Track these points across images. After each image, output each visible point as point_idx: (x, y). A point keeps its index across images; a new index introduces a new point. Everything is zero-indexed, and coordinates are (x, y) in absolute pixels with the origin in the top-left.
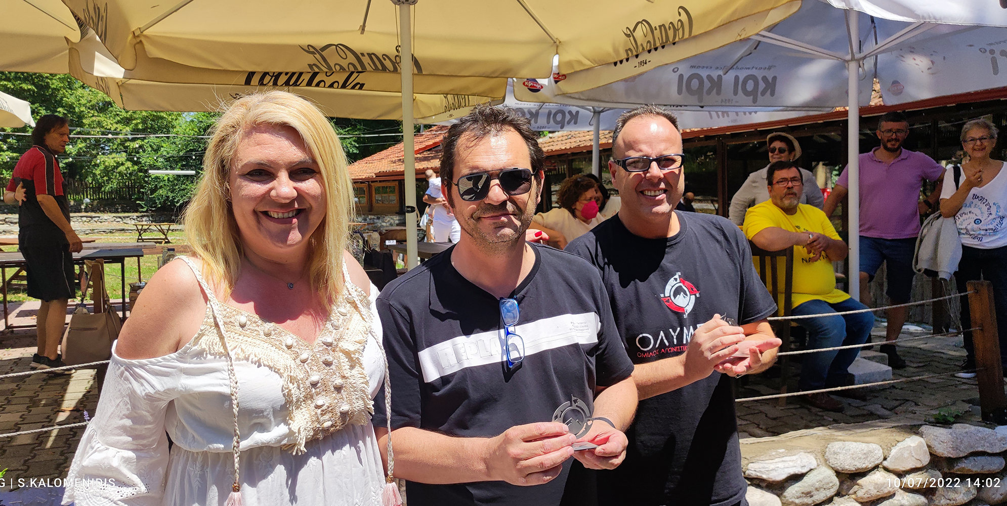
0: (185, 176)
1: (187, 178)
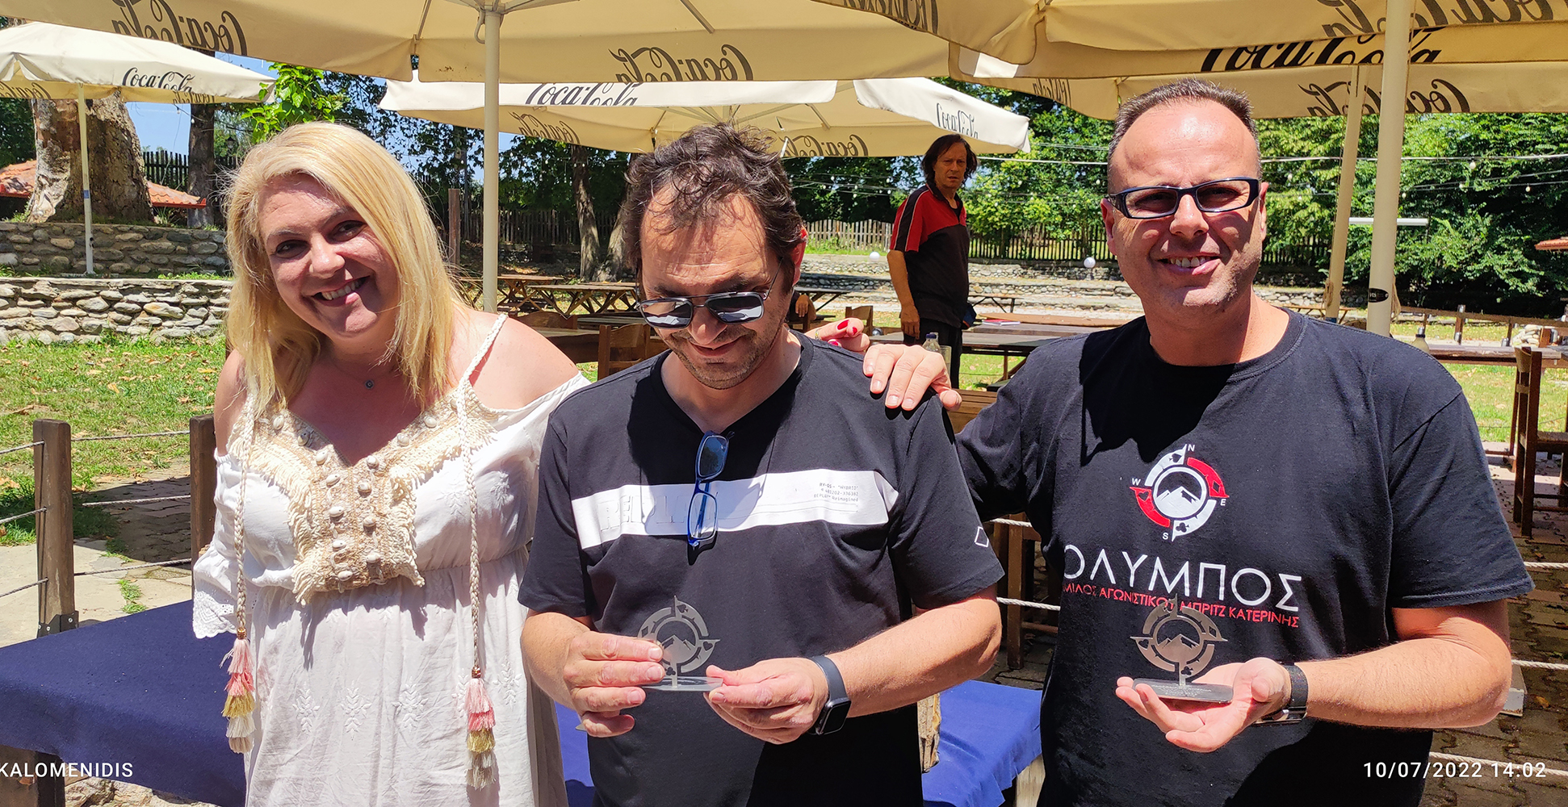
0: (1409, 227)
1: (1413, 232)
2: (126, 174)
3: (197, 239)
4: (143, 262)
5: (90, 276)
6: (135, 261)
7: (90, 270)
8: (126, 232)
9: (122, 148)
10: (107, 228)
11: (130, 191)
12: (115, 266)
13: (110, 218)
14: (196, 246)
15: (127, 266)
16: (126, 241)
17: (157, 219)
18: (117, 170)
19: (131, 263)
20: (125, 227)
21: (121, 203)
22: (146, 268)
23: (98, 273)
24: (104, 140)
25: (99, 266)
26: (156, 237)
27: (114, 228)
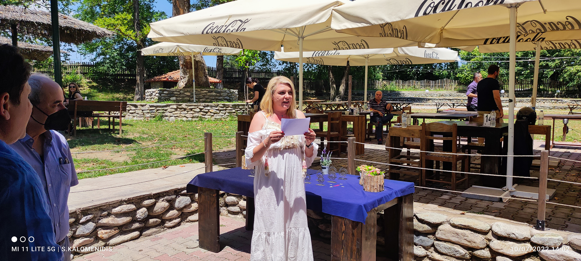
2: (203, 75)
3: (222, 92)
4: (208, 98)
5: (195, 103)
6: (206, 98)
7: (195, 101)
8: (204, 91)
9: (202, 68)
10: (199, 90)
11: (204, 79)
12: (201, 100)
13: (199, 87)
14: (222, 94)
15: (204, 100)
16: (204, 93)
17: (211, 87)
18: (201, 74)
19: (205, 99)
20: (203, 89)
21: (202, 83)
22: (209, 100)
23: (197, 102)
24: (197, 66)
25: (197, 100)
26: (212, 92)
27: (201, 90)
